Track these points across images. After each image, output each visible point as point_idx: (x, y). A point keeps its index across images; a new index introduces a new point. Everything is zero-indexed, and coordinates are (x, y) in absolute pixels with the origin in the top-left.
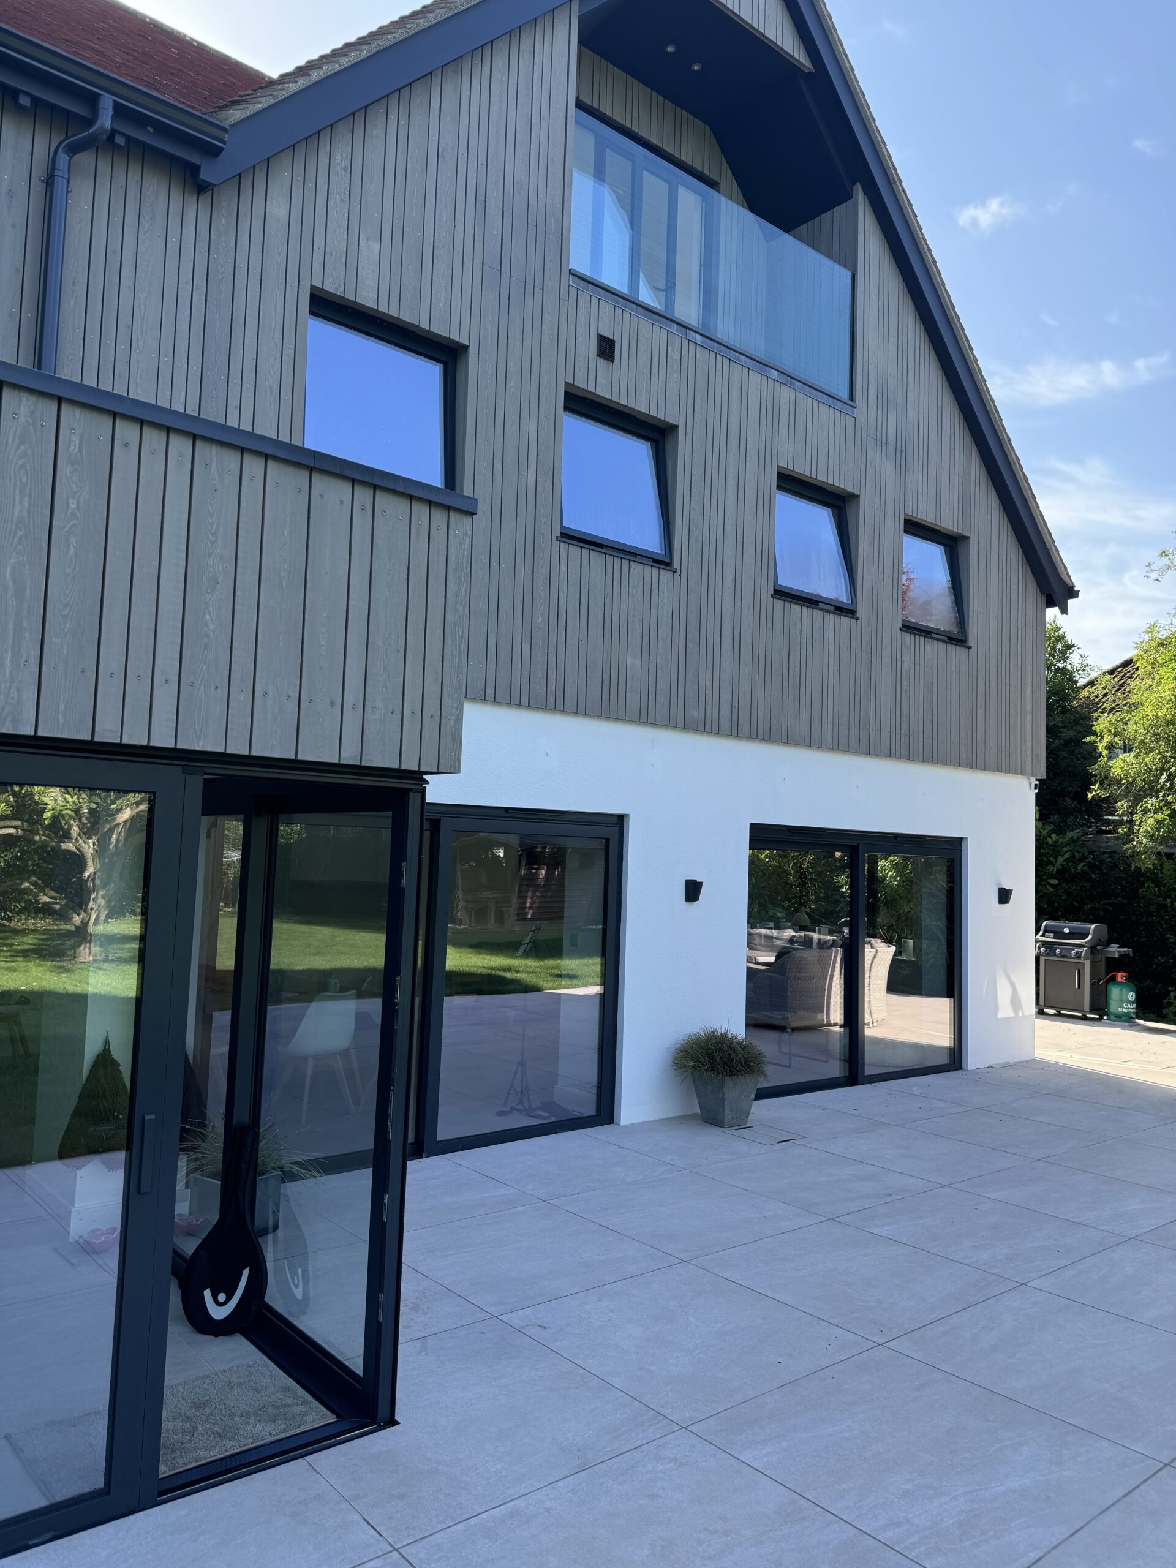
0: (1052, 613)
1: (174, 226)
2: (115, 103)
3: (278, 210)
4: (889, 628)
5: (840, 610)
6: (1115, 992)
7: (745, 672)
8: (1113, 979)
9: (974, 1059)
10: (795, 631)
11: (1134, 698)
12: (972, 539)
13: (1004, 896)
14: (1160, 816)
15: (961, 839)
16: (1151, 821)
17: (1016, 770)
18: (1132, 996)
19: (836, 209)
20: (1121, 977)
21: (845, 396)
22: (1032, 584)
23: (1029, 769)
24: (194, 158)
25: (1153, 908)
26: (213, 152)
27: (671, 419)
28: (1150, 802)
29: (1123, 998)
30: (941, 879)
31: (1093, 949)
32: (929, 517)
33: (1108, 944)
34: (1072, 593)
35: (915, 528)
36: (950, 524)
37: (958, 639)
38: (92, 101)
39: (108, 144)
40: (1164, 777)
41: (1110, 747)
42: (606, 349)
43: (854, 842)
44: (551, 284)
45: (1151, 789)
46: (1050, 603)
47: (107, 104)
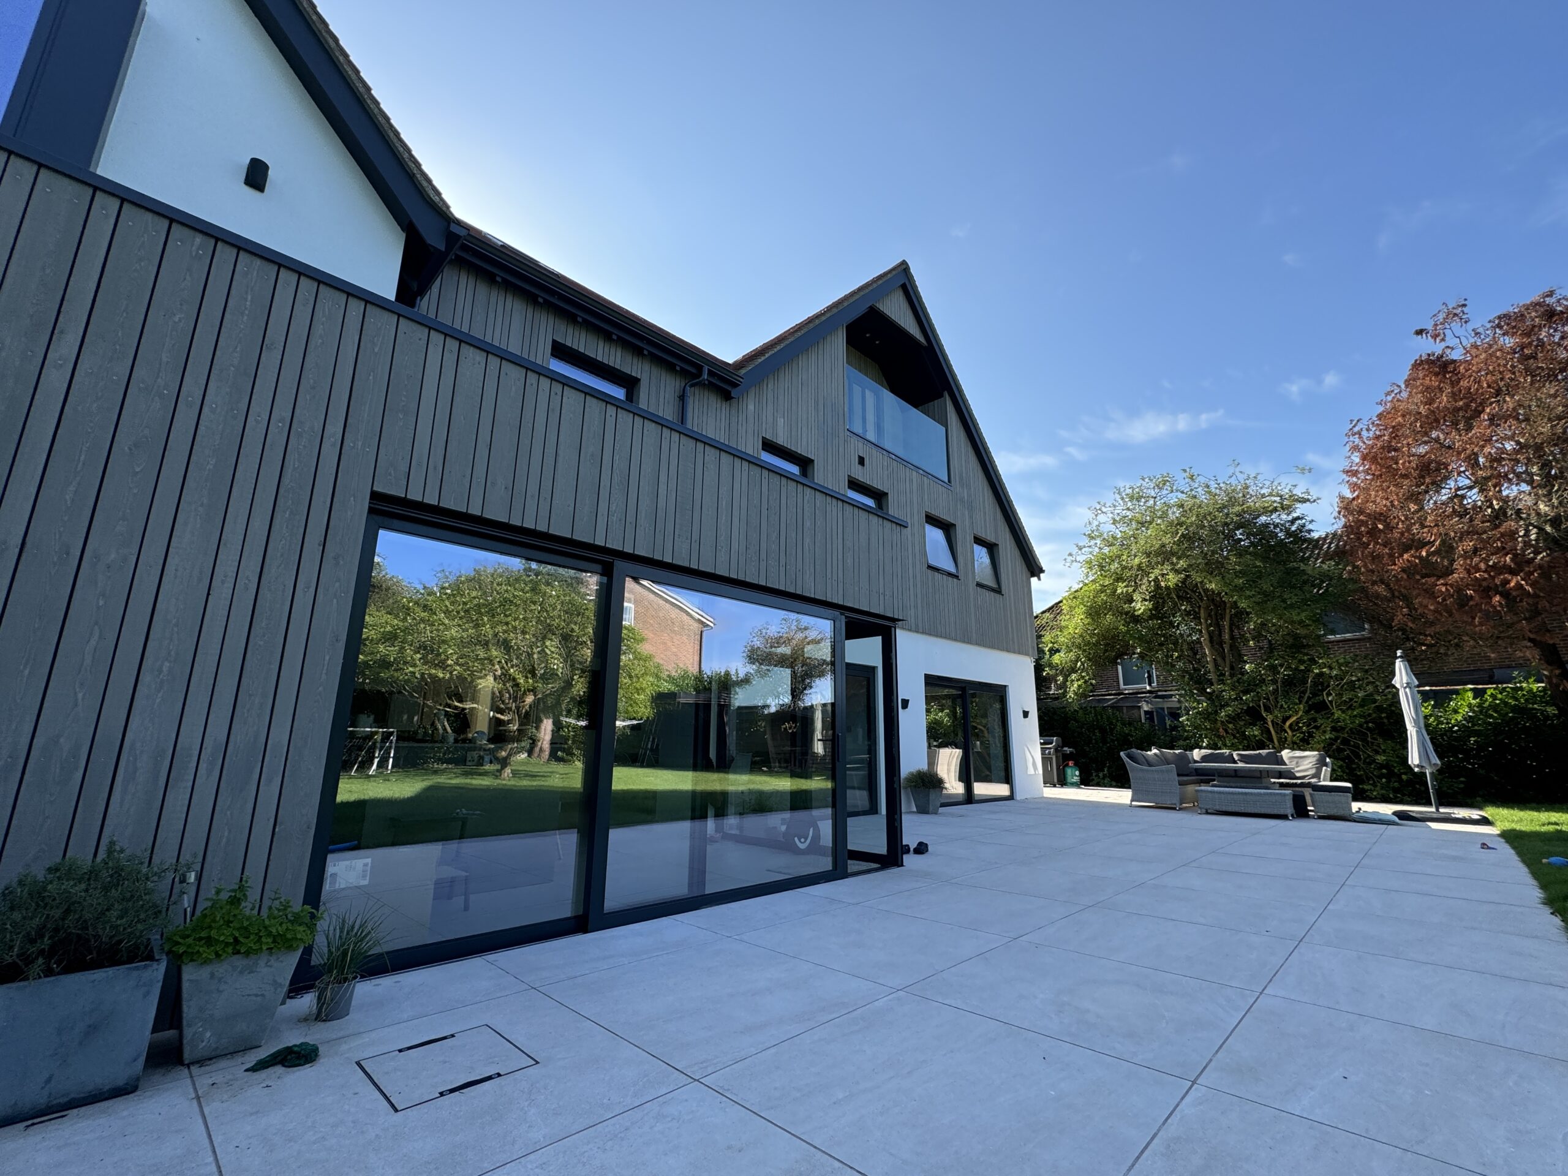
0: (1034, 580)
1: (718, 413)
2: (709, 370)
3: (751, 407)
4: (972, 586)
5: (950, 574)
6: (1069, 771)
7: (919, 602)
8: (1067, 765)
9: (1019, 796)
10: (937, 584)
11: (1063, 624)
12: (1000, 547)
13: (1026, 714)
14: (1080, 683)
15: (1005, 686)
16: (1076, 685)
17: (1027, 654)
18: (1077, 773)
19: (936, 401)
20: (1071, 763)
21: (946, 481)
22: (1024, 566)
23: (1031, 653)
24: (729, 388)
25: (1076, 734)
26: (735, 385)
27: (886, 491)
28: (1074, 676)
29: (1073, 774)
30: (998, 706)
31: (1056, 750)
32: (982, 535)
33: (1062, 747)
34: (1042, 571)
35: (978, 541)
36: (991, 538)
37: (998, 591)
38: (700, 368)
39: (701, 385)
40: (1079, 664)
41: (1051, 650)
42: (861, 461)
43: (964, 685)
44: (841, 435)
45: (1073, 670)
46: (1033, 575)
47: (706, 368)
